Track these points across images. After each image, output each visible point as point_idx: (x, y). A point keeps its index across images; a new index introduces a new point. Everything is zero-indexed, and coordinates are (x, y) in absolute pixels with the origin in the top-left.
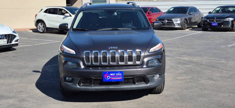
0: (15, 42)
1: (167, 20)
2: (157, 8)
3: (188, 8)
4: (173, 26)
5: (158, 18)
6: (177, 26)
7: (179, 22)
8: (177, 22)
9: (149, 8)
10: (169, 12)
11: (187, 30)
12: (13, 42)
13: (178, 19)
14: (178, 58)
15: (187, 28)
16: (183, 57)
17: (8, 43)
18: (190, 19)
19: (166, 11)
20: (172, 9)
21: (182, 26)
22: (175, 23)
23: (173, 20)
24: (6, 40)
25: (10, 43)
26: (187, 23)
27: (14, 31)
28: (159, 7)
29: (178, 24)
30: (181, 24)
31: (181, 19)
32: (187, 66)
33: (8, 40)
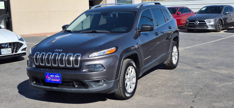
0: (22, 50)
1: (199, 21)
2: (187, 8)
3: (222, 7)
4: (205, 28)
5: (188, 19)
6: (210, 28)
7: (212, 23)
8: (210, 23)
9: (178, 8)
10: (201, 12)
11: (222, 32)
12: (20, 51)
13: (212, 20)
14: (213, 70)
15: (222, 30)
16: (220, 69)
17: (12, 53)
18: (225, 19)
19: (197, 11)
20: (204, 9)
21: (216, 28)
22: (208, 24)
23: (206, 21)
24: (10, 49)
25: (16, 52)
26: (222, 24)
27: (21, 38)
28: (189, 7)
29: (212, 25)
30: (215, 26)
31: (215, 20)
32: (226, 83)
33: (13, 49)
